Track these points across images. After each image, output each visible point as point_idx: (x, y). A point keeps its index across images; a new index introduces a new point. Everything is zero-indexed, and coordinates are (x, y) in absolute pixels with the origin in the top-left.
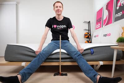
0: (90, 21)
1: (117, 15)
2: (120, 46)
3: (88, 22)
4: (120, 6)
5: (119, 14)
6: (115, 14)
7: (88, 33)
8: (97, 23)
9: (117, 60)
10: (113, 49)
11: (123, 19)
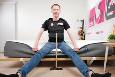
0: (83, 20)
1: (108, 14)
2: (111, 43)
3: (82, 21)
4: (111, 6)
5: (110, 13)
6: (107, 13)
7: (82, 31)
8: (90, 22)
9: (108, 56)
10: (105, 46)
11: (114, 18)
